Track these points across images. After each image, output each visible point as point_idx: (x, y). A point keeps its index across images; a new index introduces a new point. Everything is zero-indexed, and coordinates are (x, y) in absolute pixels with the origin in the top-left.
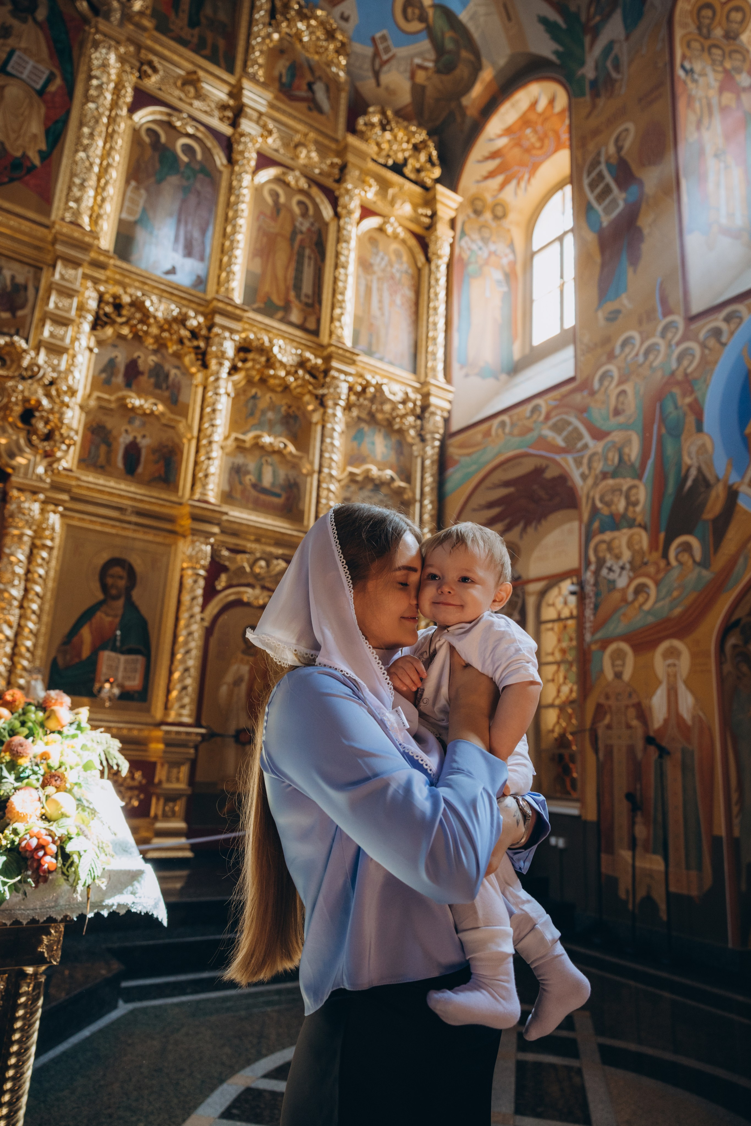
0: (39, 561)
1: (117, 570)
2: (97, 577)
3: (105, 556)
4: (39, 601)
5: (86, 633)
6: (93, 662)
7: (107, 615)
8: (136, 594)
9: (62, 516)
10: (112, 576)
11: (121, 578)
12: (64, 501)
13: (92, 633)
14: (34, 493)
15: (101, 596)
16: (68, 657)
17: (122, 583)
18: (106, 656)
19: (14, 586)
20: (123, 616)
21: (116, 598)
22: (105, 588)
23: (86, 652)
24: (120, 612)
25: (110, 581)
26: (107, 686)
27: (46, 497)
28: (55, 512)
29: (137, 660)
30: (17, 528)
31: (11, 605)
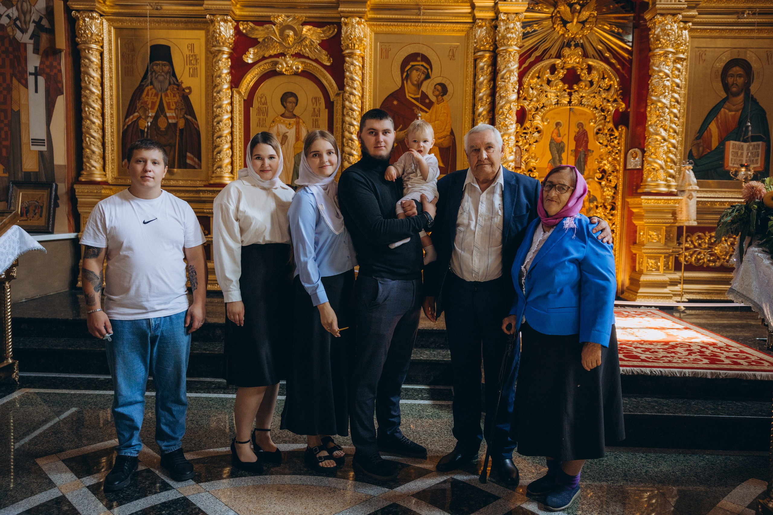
0: (677, 73)
1: (737, 70)
2: (719, 79)
3: (726, 58)
4: (678, 106)
5: (713, 127)
6: (721, 151)
7: (730, 111)
8: (754, 89)
9: (691, 30)
10: (732, 76)
11: (740, 76)
12: (693, 17)
13: (718, 127)
14: (674, 15)
15: (724, 95)
16: (701, 149)
17: (740, 81)
18: (731, 145)
19: (665, 96)
20: (744, 109)
21: (736, 95)
22: (726, 87)
23: (715, 144)
24: (741, 106)
25: (730, 80)
26: (743, 169)
27: (683, 17)
28: (685, 29)
29: (759, 145)
30: (661, 48)
31: (664, 113)
